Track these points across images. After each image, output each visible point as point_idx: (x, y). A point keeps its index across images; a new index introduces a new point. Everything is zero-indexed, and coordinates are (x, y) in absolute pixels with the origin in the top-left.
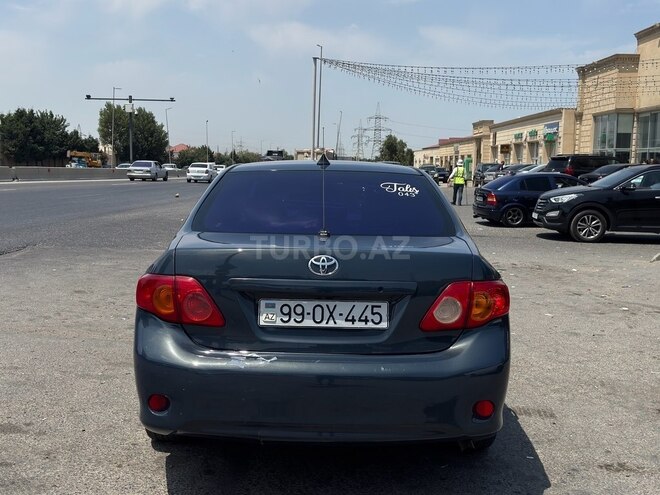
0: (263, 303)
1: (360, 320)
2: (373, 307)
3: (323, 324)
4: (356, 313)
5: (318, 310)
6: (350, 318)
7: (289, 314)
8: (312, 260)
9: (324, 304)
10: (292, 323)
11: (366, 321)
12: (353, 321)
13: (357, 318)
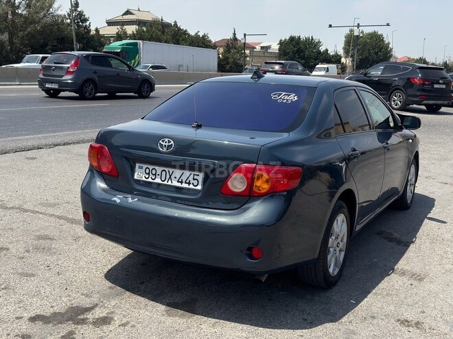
0: (137, 165)
1: (186, 183)
2: (194, 175)
3: (165, 182)
4: (184, 178)
5: (164, 173)
6: (180, 180)
7: (149, 174)
8: (161, 142)
9: (167, 169)
10: (150, 180)
11: (189, 184)
12: (182, 182)
13: (184, 181)
